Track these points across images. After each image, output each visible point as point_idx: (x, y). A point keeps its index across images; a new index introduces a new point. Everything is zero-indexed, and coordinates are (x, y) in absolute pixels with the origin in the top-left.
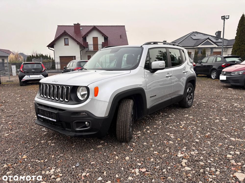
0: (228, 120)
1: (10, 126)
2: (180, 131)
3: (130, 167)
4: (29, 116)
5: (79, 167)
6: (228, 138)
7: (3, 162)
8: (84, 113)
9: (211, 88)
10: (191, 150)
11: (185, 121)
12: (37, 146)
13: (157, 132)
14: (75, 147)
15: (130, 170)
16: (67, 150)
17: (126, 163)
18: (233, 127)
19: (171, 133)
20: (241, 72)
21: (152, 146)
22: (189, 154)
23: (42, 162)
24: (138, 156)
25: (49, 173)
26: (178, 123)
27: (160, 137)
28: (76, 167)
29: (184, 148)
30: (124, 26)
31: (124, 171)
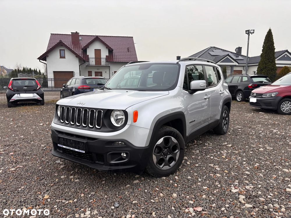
0: (272, 148)
1: (12, 157)
2: (224, 162)
3: (182, 206)
4: (33, 145)
5: (120, 208)
6: (281, 169)
7: (19, 204)
8: (120, 142)
9: (240, 111)
10: (245, 184)
11: (226, 150)
12: (57, 183)
13: (198, 164)
14: (106, 183)
15: (183, 210)
16: (97, 186)
17: (175, 201)
18: (281, 156)
19: (215, 165)
20: (274, 94)
21: (198, 180)
22: (244, 189)
23: (70, 202)
24: (186, 193)
25: (85, 216)
26: (219, 153)
27: (204, 169)
28: (115, 207)
29: (236, 182)
30: (133, 37)
31: (176, 210)
